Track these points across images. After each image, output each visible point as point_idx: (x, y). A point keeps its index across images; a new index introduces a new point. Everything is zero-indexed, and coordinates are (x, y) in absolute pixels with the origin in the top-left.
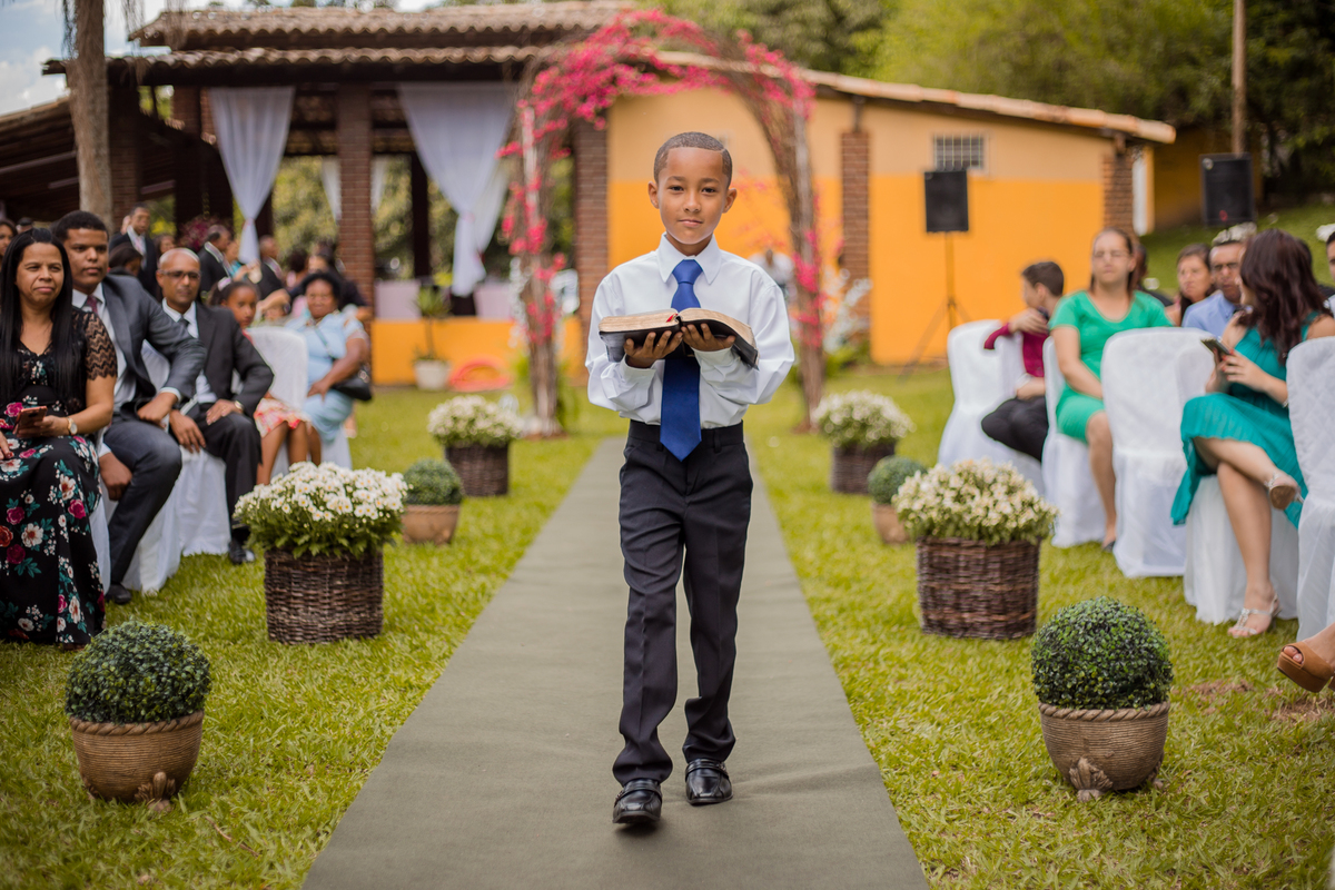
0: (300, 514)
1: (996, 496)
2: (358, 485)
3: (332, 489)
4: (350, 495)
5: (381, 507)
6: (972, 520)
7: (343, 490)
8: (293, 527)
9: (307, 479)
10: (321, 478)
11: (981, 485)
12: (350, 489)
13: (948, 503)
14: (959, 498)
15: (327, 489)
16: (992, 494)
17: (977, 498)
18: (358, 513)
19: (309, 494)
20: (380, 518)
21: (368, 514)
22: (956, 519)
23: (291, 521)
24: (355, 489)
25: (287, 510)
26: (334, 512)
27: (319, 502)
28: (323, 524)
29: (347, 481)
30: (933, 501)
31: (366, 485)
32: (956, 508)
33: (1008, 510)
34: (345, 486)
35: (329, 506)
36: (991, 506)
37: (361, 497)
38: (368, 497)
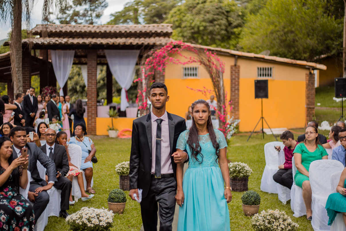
0: (84, 225)
1: (280, 222)
2: (101, 215)
3: (93, 217)
4: (98, 218)
5: (107, 222)
6: (273, 229)
7: (96, 217)
8: (82, 228)
9: (86, 213)
10: (90, 213)
11: (276, 219)
12: (98, 216)
13: (267, 224)
14: (269, 223)
15: (92, 217)
16: (279, 221)
17: (275, 223)
18: (101, 224)
19: (87, 219)
20: (106, 225)
21: (104, 225)
22: (269, 229)
23: (82, 227)
24: (100, 217)
25: (81, 223)
26: (94, 224)
27: (90, 221)
28: (90, 227)
29: (97, 214)
30: (262, 223)
31: (102, 215)
32: (269, 226)
33: (283, 227)
34: (97, 215)
35: (92, 222)
36: (278, 225)
37: (101, 219)
38: (103, 219)
